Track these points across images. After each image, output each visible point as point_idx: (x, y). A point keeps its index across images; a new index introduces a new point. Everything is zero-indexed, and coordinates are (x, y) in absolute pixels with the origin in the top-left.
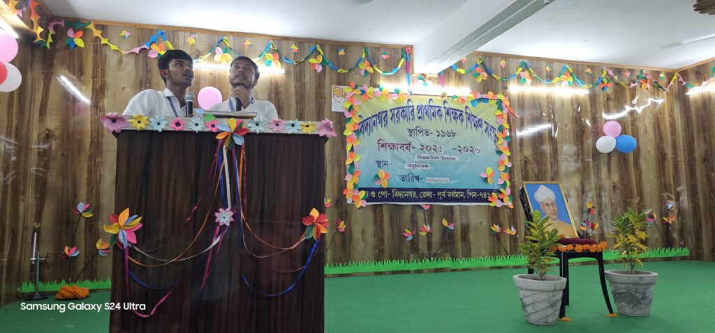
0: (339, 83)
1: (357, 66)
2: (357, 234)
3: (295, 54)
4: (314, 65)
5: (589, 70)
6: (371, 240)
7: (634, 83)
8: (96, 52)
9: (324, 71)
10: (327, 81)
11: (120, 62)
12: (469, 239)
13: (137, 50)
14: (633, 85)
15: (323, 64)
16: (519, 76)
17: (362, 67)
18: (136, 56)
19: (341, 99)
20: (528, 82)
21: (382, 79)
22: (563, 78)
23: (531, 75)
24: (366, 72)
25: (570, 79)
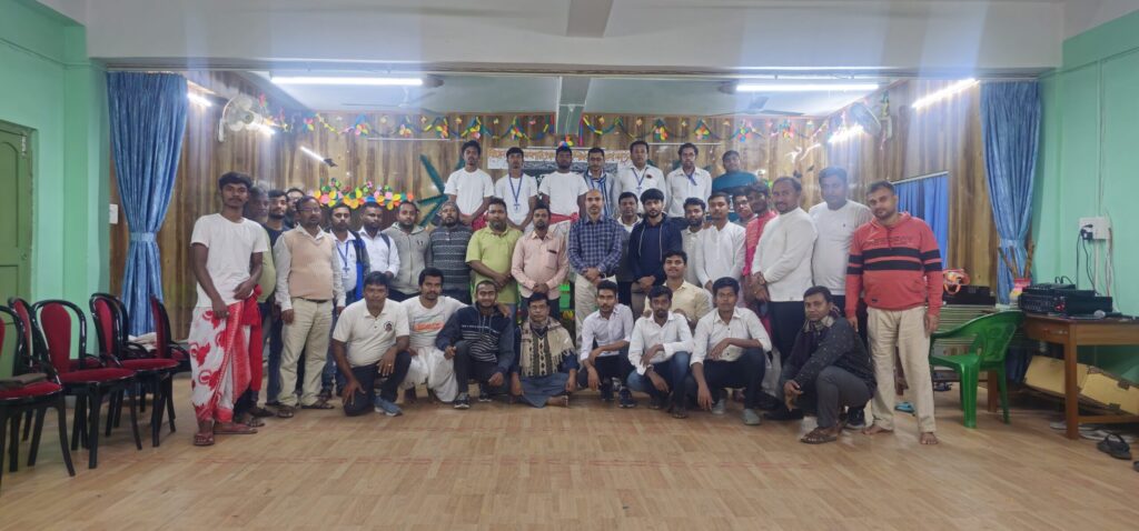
0: (494, 146)
1: (509, 132)
3: (460, 125)
4: (474, 133)
5: (727, 123)
7: (775, 132)
8: (321, 133)
9: (482, 137)
11: (337, 138)
13: (347, 130)
15: (481, 132)
16: (654, 133)
17: (513, 132)
18: (347, 135)
19: (496, 159)
20: (663, 138)
21: (529, 142)
22: (698, 132)
23: (666, 131)
24: (516, 136)
25: (706, 133)
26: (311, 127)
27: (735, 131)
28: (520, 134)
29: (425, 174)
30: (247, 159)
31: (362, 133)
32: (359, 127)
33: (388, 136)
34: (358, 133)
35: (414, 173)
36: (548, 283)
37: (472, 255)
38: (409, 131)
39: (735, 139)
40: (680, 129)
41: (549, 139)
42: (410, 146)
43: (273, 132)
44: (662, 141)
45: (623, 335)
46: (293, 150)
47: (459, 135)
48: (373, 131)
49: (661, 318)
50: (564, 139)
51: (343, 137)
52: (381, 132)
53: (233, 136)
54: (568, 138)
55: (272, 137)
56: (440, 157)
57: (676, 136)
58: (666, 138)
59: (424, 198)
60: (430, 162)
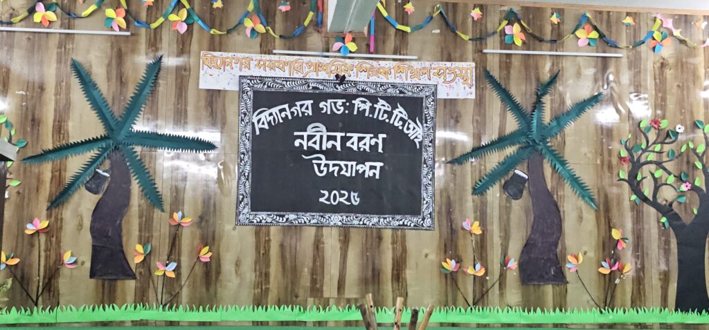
0: (212, 48)
1: (241, 23)
2: (228, 266)
4: (175, 23)
5: (628, 20)
6: (250, 275)
9: (190, 31)
10: (194, 46)
12: (405, 279)
15: (189, 22)
16: (503, 34)
17: (249, 24)
19: (215, 71)
20: (518, 42)
21: (278, 41)
22: (580, 34)
23: (523, 30)
24: (253, 31)
25: (594, 35)
27: (643, 35)
28: (261, 28)
29: (78, 97)
33: (10, 23)
35: (57, 95)
38: (52, 15)
39: (643, 48)
40: (549, 28)
41: (315, 39)
42: (54, 42)
44: (517, 48)
47: (147, 24)
50: (343, 39)
54: (348, 38)
56: (109, 65)
57: (541, 40)
58: (524, 43)
59: (72, 141)
60: (89, 74)
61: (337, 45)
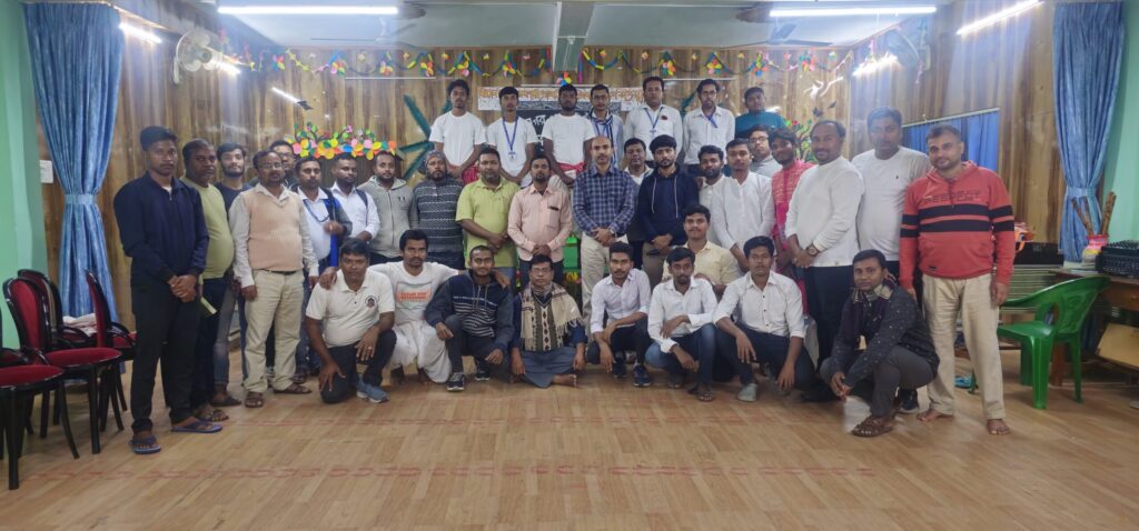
0: (484, 84)
1: (501, 68)
3: (446, 61)
4: (462, 70)
5: (741, 56)
7: (794, 64)
8: (293, 71)
9: (471, 75)
13: (321, 68)
14: (792, 67)
15: (470, 69)
16: (661, 68)
17: (505, 68)
18: (322, 74)
19: (486, 99)
20: (671, 73)
21: (523, 79)
22: (710, 66)
23: (674, 65)
24: (508, 73)
25: (719, 66)
26: (281, 66)
27: (750, 65)
28: (513, 71)
29: (409, 117)
30: (209, 105)
31: (338, 72)
32: (334, 64)
33: (367, 75)
34: (335, 72)
35: (397, 116)
36: (549, 244)
37: (462, 213)
38: (390, 69)
39: (750, 73)
40: (690, 63)
41: (545, 76)
42: (393, 85)
43: (238, 71)
44: (670, 77)
45: (638, 304)
46: (264, 90)
47: (446, 72)
48: (351, 69)
49: (682, 284)
50: (562, 76)
51: (318, 76)
52: (359, 70)
53: (191, 78)
54: (566, 75)
55: (238, 76)
56: (425, 98)
57: (685, 71)
58: (675, 73)
59: (409, 143)
60: (414, 104)
61: (559, 80)
